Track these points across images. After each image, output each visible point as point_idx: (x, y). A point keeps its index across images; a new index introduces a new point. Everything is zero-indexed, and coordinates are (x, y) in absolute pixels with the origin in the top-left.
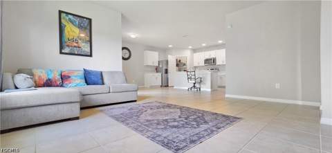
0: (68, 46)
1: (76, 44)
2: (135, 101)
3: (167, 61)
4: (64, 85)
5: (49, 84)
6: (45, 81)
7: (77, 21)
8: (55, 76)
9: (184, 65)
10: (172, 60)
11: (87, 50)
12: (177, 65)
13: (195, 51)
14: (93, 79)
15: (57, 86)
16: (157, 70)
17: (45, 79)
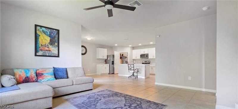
0: (41, 50)
1: (47, 49)
2: (92, 90)
3: (113, 56)
4: (39, 80)
5: (27, 80)
6: (24, 79)
7: (48, 31)
8: (32, 74)
9: (126, 57)
10: (117, 54)
11: (56, 52)
12: (121, 58)
13: (133, 48)
14: (60, 74)
15: (34, 82)
16: (106, 61)
17: (24, 77)
